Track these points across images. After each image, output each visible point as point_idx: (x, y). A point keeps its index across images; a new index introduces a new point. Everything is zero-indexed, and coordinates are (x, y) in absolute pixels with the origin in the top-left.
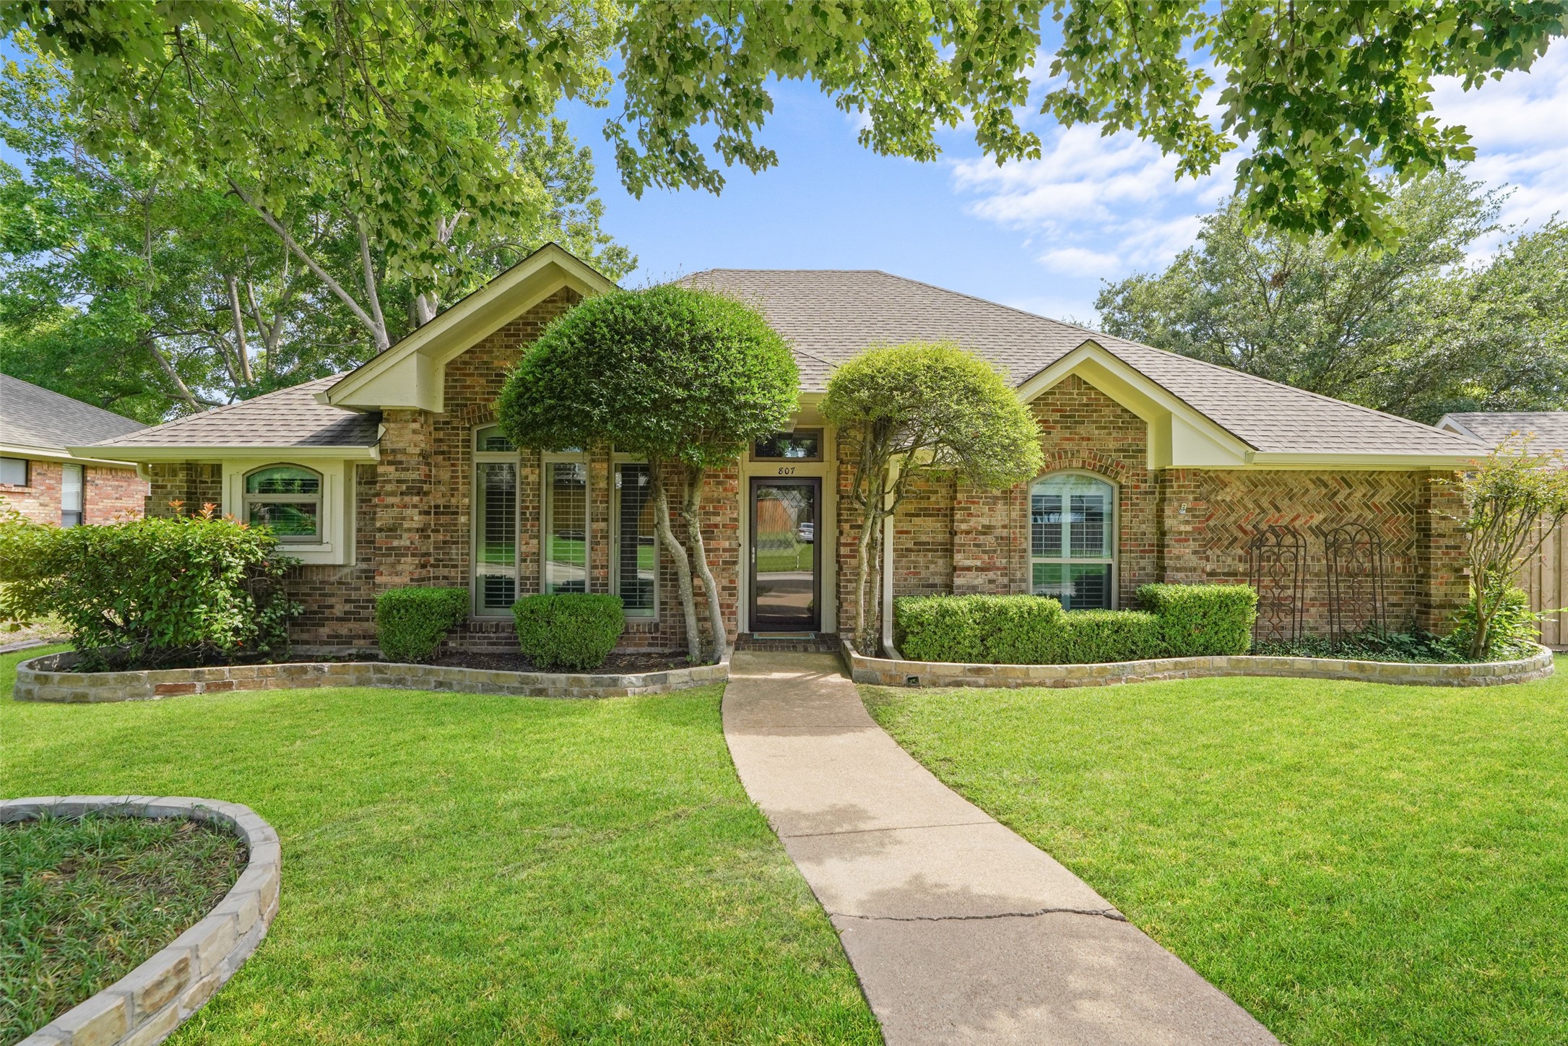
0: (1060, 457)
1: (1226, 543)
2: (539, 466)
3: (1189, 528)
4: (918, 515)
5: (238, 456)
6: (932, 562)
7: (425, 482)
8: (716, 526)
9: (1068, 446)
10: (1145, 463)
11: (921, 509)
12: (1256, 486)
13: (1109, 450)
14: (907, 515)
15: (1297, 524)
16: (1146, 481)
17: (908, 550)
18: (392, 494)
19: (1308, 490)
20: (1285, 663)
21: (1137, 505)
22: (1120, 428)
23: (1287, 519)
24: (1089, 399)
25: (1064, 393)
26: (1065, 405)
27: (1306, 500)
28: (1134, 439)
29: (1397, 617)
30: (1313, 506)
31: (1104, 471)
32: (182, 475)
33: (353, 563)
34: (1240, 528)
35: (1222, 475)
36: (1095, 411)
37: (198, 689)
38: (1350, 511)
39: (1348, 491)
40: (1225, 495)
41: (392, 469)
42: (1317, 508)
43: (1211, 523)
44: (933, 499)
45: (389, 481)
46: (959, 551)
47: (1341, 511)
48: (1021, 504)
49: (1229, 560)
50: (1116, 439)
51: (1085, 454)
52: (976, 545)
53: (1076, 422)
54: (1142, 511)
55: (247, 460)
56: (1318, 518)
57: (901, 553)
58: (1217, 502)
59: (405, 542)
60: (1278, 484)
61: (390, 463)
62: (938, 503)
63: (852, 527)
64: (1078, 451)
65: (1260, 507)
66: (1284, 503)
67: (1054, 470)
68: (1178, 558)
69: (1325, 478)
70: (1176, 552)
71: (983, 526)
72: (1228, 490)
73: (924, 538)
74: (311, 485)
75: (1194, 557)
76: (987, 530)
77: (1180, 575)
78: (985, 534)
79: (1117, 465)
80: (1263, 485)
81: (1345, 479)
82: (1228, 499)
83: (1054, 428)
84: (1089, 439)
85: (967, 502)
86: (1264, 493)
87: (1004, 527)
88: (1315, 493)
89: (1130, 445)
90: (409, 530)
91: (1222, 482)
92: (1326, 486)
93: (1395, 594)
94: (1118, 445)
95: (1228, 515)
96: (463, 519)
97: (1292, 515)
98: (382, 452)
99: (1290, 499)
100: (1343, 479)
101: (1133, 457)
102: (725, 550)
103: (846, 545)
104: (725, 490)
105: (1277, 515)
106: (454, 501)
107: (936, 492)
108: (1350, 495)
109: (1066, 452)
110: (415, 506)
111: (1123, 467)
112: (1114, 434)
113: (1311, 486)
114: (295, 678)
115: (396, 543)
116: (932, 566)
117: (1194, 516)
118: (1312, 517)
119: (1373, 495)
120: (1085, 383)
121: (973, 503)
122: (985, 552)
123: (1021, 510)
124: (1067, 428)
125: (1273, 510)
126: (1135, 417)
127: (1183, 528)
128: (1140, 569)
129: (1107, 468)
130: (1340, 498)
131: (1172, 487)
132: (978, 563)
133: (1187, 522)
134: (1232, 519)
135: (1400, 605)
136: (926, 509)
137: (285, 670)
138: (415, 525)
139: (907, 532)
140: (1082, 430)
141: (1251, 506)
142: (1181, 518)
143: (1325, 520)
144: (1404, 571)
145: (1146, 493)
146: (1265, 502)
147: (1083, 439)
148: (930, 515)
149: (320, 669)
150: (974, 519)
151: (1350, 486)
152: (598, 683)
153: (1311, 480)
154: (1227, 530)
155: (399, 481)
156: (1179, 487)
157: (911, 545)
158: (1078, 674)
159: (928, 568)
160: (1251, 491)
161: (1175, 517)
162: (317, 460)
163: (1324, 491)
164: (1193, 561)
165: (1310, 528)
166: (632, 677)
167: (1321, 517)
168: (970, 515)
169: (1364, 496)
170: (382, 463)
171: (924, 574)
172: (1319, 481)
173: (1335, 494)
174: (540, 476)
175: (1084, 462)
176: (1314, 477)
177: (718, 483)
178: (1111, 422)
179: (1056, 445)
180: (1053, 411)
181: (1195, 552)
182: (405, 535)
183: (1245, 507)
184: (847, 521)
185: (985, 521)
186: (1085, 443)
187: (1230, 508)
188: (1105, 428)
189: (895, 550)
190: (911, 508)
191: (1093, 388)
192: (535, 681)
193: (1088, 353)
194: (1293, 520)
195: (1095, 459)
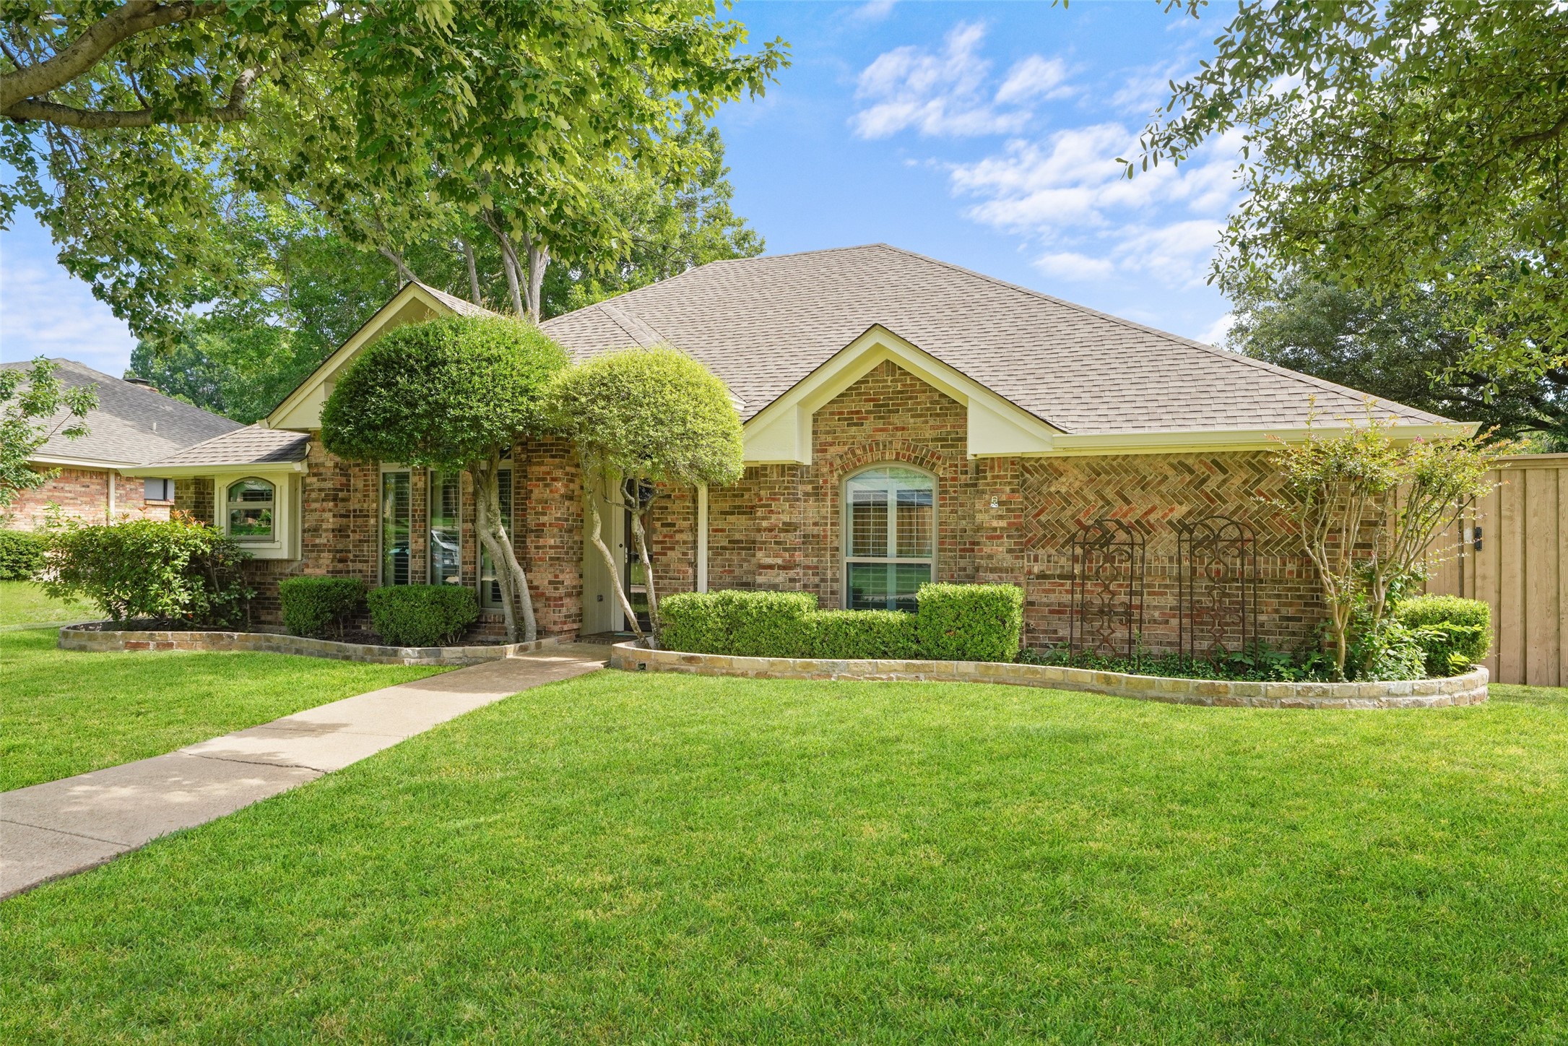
0: (871, 450)
1: (1062, 541)
2: (425, 474)
3: (1003, 524)
4: (733, 513)
5: (224, 471)
6: (745, 560)
7: (342, 490)
8: (544, 525)
9: (881, 437)
10: (965, 452)
11: (735, 507)
12: (1099, 474)
13: (925, 440)
14: (722, 513)
15: (1152, 518)
16: (966, 473)
17: (723, 548)
18: (316, 501)
19: (1166, 477)
20: (1036, 672)
21: (956, 498)
22: (938, 415)
23: (1139, 513)
24: (904, 385)
25: (877, 381)
26: (877, 393)
27: (1163, 488)
28: (954, 427)
29: (1294, 634)
30: (1174, 496)
31: (920, 462)
32: (192, 489)
33: (299, 557)
34: (1079, 522)
35: (1056, 463)
36: (911, 398)
37: (151, 647)
38: (1225, 502)
39: (1221, 477)
40: (1061, 486)
41: (315, 479)
42: (1179, 498)
43: (1043, 518)
44: (746, 497)
45: (313, 490)
46: (760, 549)
47: (1212, 501)
48: (833, 500)
49: (1063, 561)
50: (933, 428)
51: (898, 445)
52: (776, 543)
53: (890, 411)
54: (962, 505)
55: (232, 475)
56: (1180, 511)
57: (715, 551)
58: (1050, 494)
59: (323, 541)
60: (1126, 471)
61: (315, 475)
62: (751, 500)
63: (663, 525)
64: (891, 443)
65: (1103, 498)
66: (1135, 494)
67: (867, 463)
68: (990, 557)
69: (1190, 462)
70: (987, 550)
71: (784, 523)
72: (1063, 479)
73: (737, 536)
74: (267, 496)
75: (1008, 556)
76: (789, 527)
77: (991, 576)
78: (787, 531)
79: (932, 456)
80: (1108, 473)
81: (1218, 463)
82: (1063, 490)
83: (866, 418)
84: (903, 429)
85: (768, 499)
86: (1109, 483)
87: (815, 524)
88: (1176, 481)
89: (948, 433)
90: (326, 530)
91: (1056, 470)
92: (1191, 471)
93: (1291, 605)
94: (934, 434)
95: (1064, 508)
96: (372, 521)
97: (1145, 508)
98: (309, 466)
99: (1143, 488)
100: (1214, 462)
101: (952, 446)
102: (551, 547)
103: (657, 542)
104: (551, 491)
105: (1125, 508)
106: (365, 505)
107: (749, 490)
108: (1225, 481)
109: (877, 444)
110: (330, 510)
111: (939, 458)
112: (931, 422)
113: (1171, 473)
114: (214, 642)
115: (317, 541)
116: (745, 565)
117: (1008, 510)
118: (1172, 510)
119: (1259, 481)
120: (900, 368)
121: (774, 500)
122: (785, 550)
123: (833, 506)
124: (880, 418)
125: (1121, 502)
126: (955, 402)
127: (995, 524)
128: (960, 569)
129: (922, 459)
130: (1210, 486)
131: (985, 478)
132: (779, 561)
133: (1001, 517)
134: (1068, 512)
135: (1300, 619)
136: (739, 507)
137: (209, 636)
138: (330, 526)
139: (722, 530)
140: (896, 420)
141: (1091, 497)
142: (993, 512)
143: (1190, 513)
144: (1300, 575)
145: (967, 485)
146: (1110, 493)
147: (897, 429)
148: (744, 513)
149: (231, 637)
150: (774, 516)
151: (1224, 471)
152: (383, 653)
153: (1172, 465)
154: (1063, 526)
155: (320, 490)
156: (994, 477)
157: (725, 543)
158: (781, 668)
159: (741, 566)
160: (1092, 481)
161: (987, 511)
162: (271, 474)
163: (1188, 478)
164: (1008, 561)
165: (1170, 523)
166: (409, 650)
167: (1184, 509)
168: (771, 512)
169: (1245, 482)
170: (308, 475)
171: (737, 572)
172: (1181, 464)
173: (1204, 481)
174: (426, 483)
175: (898, 454)
176: (1175, 462)
177: (546, 485)
178: (928, 409)
179: (870, 436)
180: (866, 400)
181: (1010, 551)
182: (324, 535)
183: (1085, 499)
184: (658, 519)
185: (786, 518)
186: (899, 433)
187: (1066, 500)
188: (921, 416)
189: (709, 548)
190: (726, 506)
191: (909, 374)
192: (346, 650)
193: (876, 338)
194: (1147, 513)
195: (908, 450)
